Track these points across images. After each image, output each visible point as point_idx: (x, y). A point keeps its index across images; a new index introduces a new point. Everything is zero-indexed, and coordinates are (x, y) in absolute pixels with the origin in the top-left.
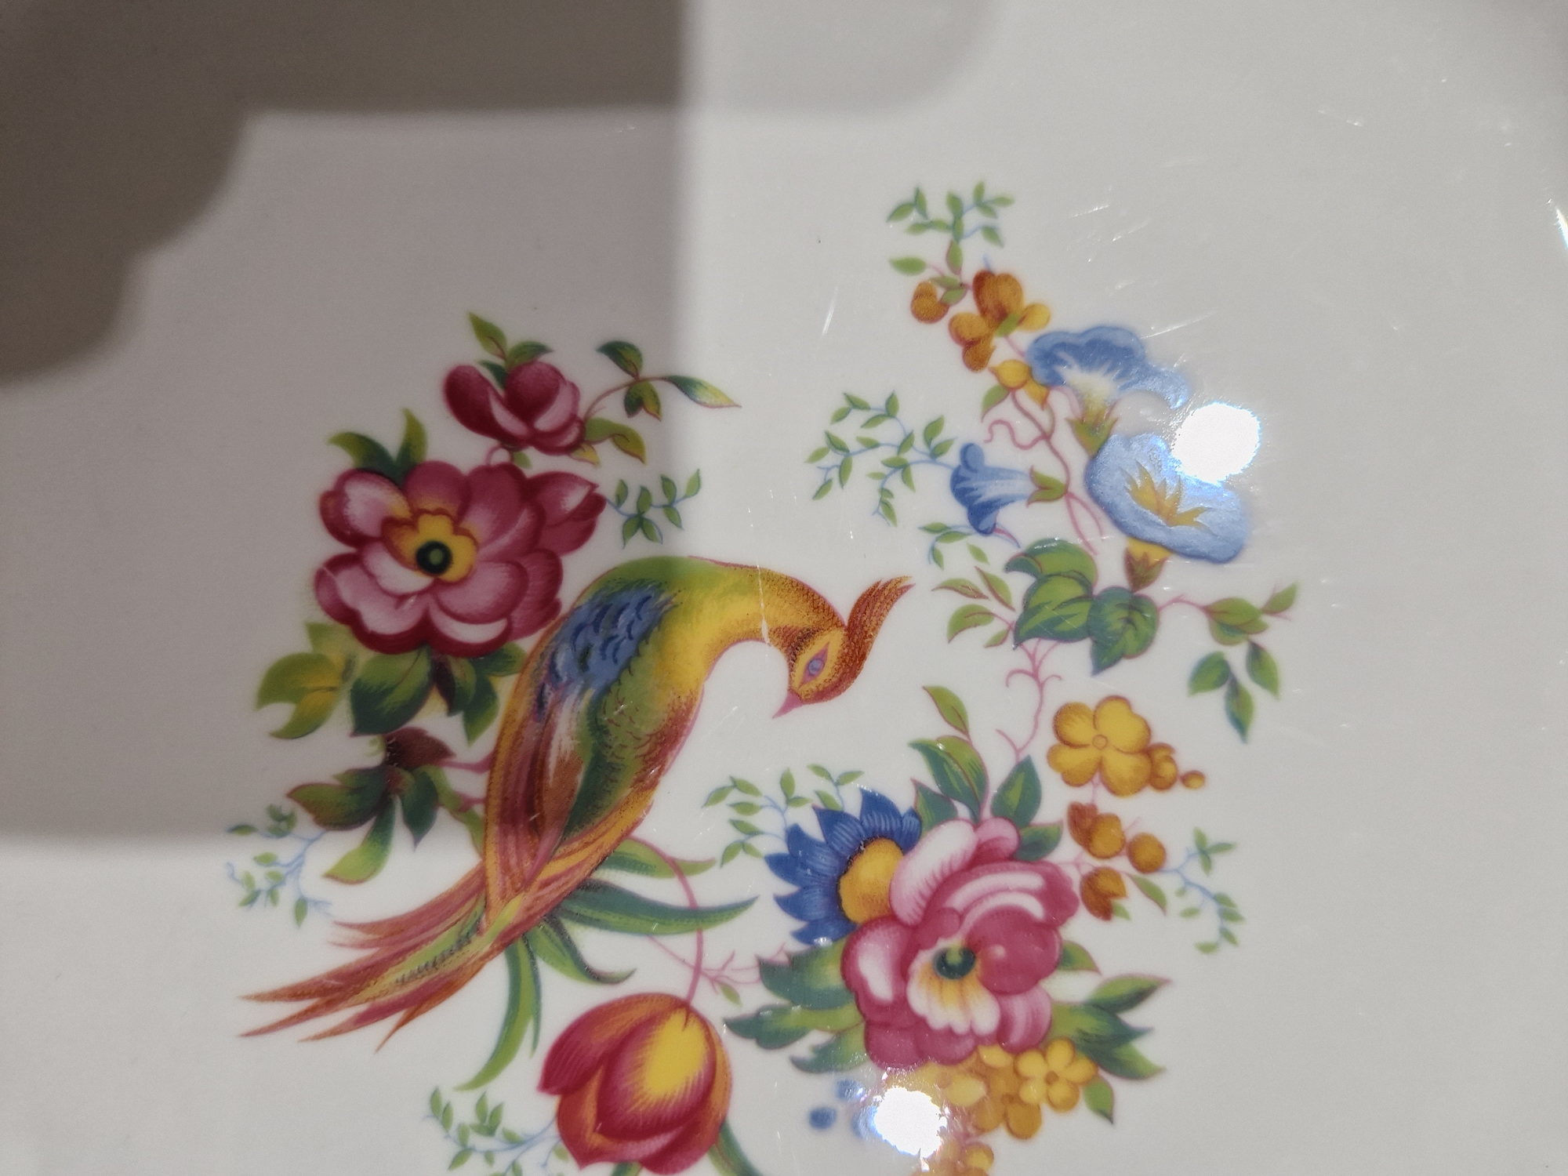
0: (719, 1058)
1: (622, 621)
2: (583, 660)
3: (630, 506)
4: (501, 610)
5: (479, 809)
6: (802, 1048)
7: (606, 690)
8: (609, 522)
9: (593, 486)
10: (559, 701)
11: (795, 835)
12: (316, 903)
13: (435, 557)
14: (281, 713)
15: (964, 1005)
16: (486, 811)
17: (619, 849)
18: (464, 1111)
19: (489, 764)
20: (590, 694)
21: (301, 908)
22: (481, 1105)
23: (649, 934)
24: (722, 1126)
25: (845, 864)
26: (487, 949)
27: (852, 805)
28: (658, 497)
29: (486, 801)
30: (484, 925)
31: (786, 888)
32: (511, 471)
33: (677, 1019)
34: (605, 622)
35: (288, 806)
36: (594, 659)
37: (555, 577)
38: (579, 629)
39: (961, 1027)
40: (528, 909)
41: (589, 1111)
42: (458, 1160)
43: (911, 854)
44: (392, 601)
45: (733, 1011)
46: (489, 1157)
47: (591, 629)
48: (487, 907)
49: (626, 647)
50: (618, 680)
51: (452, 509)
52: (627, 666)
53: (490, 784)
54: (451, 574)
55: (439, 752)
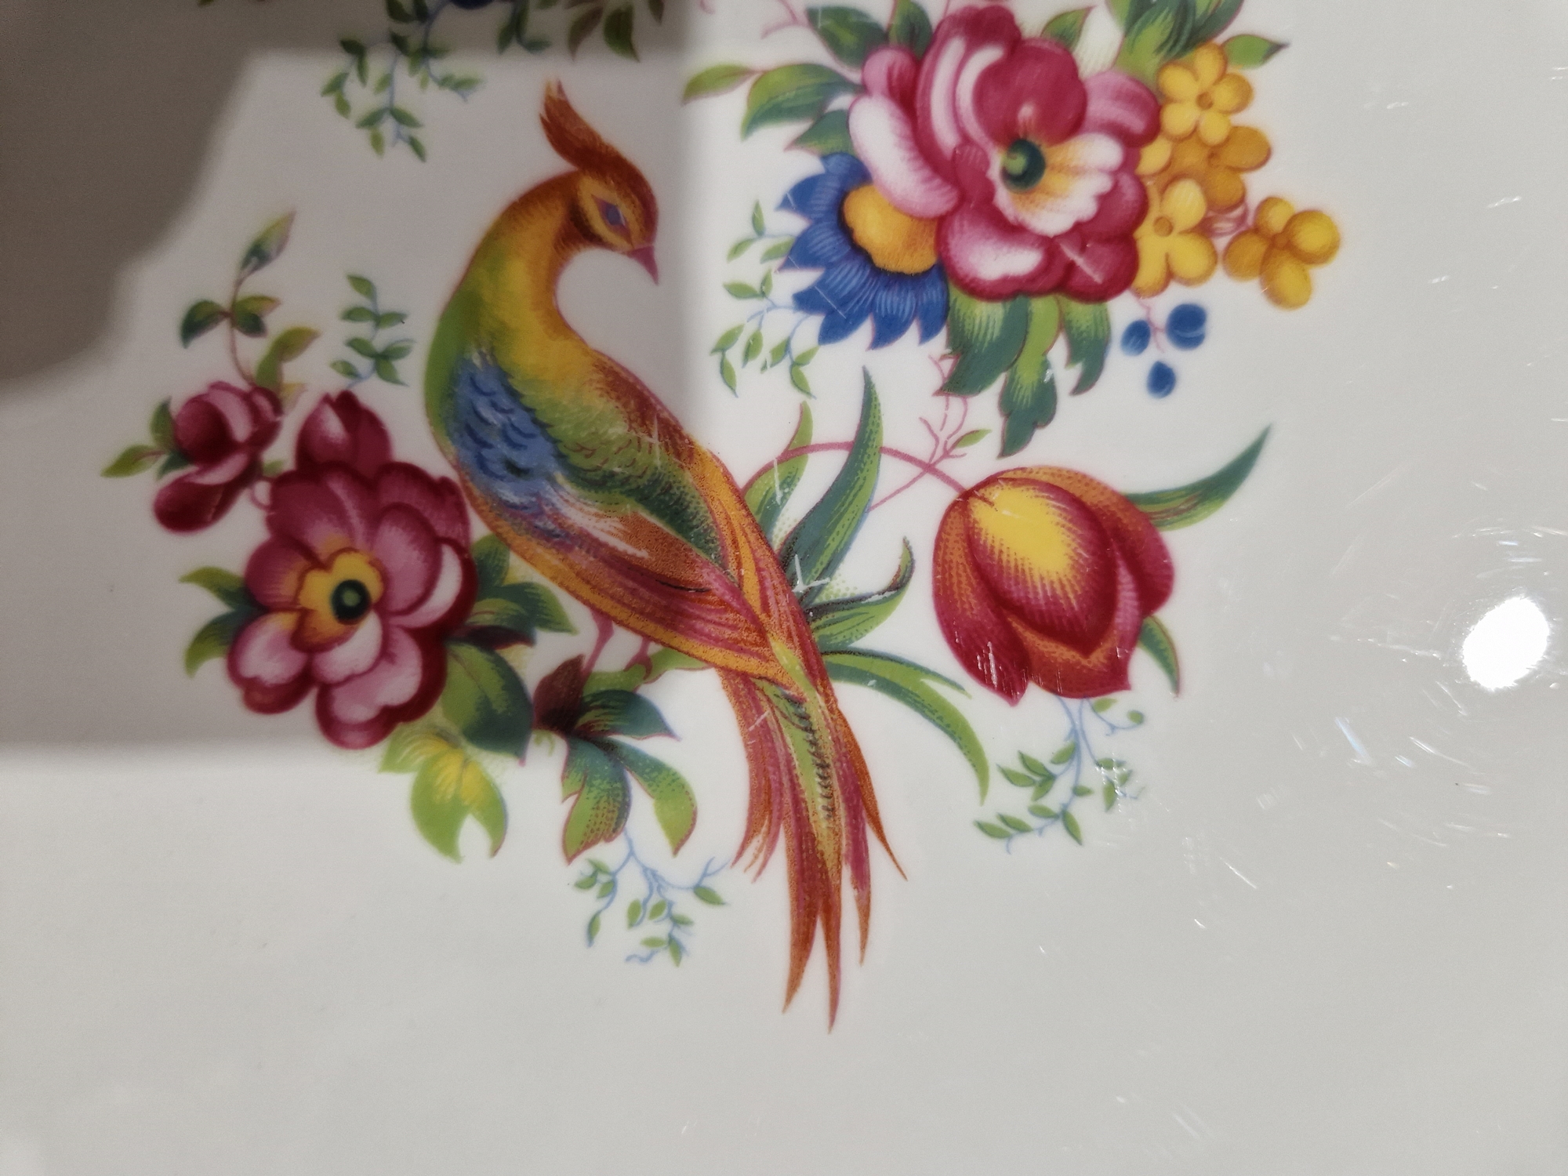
0: (1045, 478)
1: (487, 413)
2: (516, 471)
3: (363, 364)
4: (432, 545)
5: (654, 648)
6: (1064, 374)
7: (561, 457)
8: (373, 394)
9: (326, 399)
10: (557, 516)
11: (805, 301)
12: (705, 875)
13: (350, 599)
14: (472, 833)
15: (1078, 172)
16: (657, 641)
17: (753, 509)
18: (1015, 801)
19: (605, 622)
20: (560, 477)
21: (705, 894)
22: (1010, 776)
23: (866, 509)
24: (1129, 502)
25: (859, 253)
26: (821, 700)
27: (793, 224)
28: (362, 329)
29: (648, 638)
30: (791, 692)
31: (865, 331)
32: (281, 483)
33: (980, 511)
34: (482, 434)
35: (581, 866)
36: (522, 459)
37: (413, 474)
38: (482, 464)
39: (1103, 184)
40: (790, 636)
41: (1061, 653)
42: (1073, 830)
43: (874, 177)
44: (384, 664)
45: (992, 442)
46: (1079, 791)
47: (485, 452)
48: (772, 681)
49: (518, 418)
50: (555, 442)
51: (301, 563)
52: (543, 426)
53: (627, 627)
54: (374, 588)
55: (572, 672)
